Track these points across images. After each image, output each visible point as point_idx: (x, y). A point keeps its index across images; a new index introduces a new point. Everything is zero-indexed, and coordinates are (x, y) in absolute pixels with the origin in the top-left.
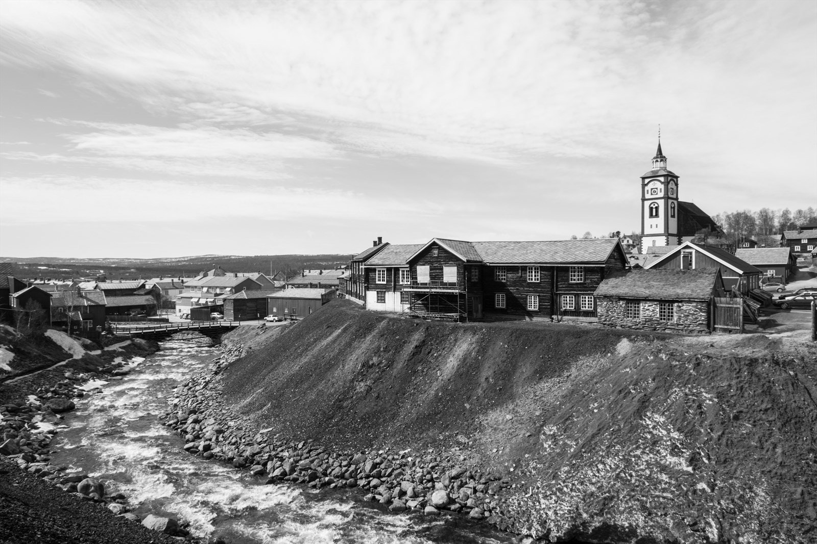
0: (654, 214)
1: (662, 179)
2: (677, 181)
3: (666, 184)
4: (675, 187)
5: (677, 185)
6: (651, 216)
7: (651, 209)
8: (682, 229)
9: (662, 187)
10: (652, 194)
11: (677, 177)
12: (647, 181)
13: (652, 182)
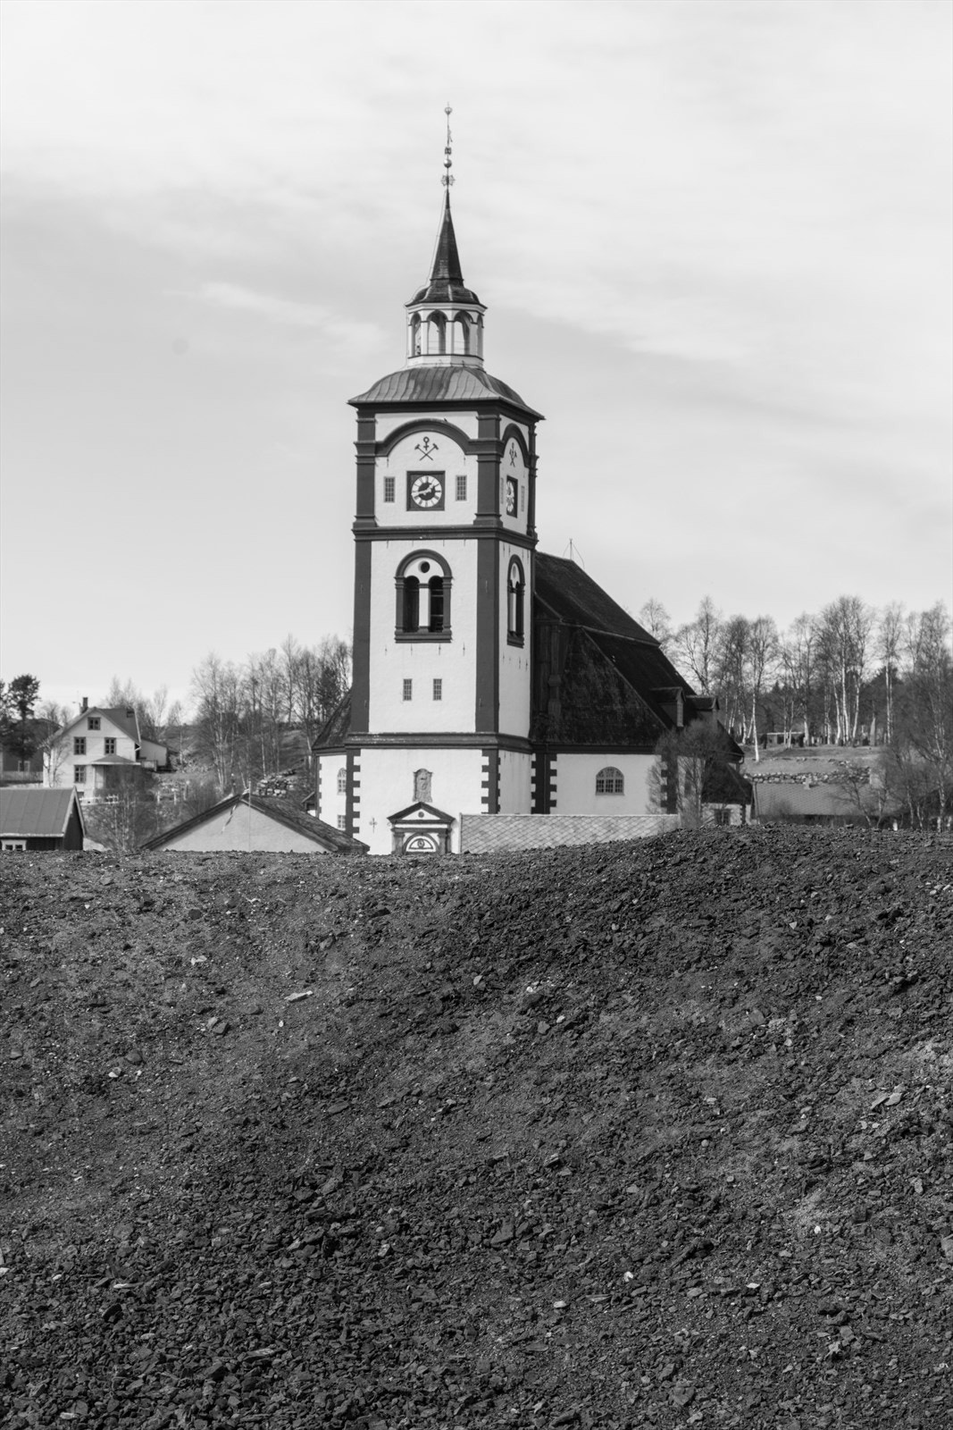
0: (424, 619)
1: (468, 424)
2: (532, 435)
3: (488, 451)
4: (521, 473)
5: (530, 459)
6: (407, 629)
7: (408, 588)
8: (555, 707)
9: (469, 467)
10: (411, 506)
11: (531, 418)
12: (385, 425)
13: (417, 438)
